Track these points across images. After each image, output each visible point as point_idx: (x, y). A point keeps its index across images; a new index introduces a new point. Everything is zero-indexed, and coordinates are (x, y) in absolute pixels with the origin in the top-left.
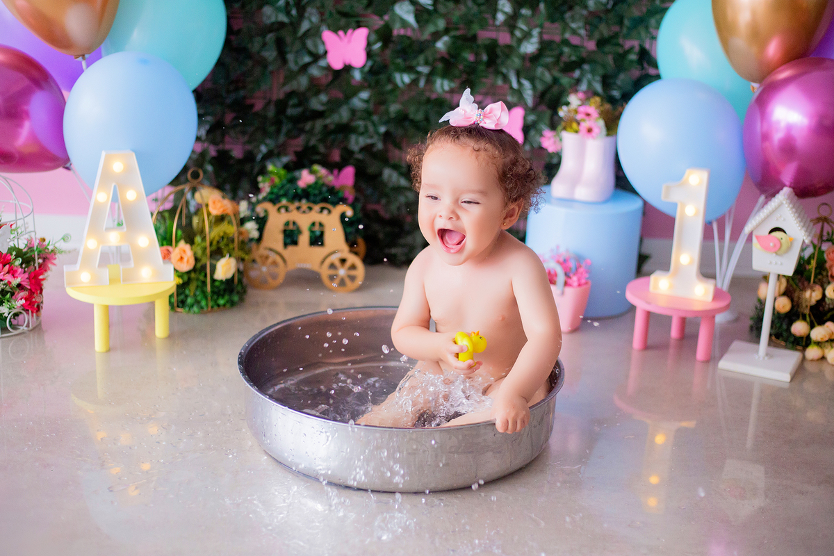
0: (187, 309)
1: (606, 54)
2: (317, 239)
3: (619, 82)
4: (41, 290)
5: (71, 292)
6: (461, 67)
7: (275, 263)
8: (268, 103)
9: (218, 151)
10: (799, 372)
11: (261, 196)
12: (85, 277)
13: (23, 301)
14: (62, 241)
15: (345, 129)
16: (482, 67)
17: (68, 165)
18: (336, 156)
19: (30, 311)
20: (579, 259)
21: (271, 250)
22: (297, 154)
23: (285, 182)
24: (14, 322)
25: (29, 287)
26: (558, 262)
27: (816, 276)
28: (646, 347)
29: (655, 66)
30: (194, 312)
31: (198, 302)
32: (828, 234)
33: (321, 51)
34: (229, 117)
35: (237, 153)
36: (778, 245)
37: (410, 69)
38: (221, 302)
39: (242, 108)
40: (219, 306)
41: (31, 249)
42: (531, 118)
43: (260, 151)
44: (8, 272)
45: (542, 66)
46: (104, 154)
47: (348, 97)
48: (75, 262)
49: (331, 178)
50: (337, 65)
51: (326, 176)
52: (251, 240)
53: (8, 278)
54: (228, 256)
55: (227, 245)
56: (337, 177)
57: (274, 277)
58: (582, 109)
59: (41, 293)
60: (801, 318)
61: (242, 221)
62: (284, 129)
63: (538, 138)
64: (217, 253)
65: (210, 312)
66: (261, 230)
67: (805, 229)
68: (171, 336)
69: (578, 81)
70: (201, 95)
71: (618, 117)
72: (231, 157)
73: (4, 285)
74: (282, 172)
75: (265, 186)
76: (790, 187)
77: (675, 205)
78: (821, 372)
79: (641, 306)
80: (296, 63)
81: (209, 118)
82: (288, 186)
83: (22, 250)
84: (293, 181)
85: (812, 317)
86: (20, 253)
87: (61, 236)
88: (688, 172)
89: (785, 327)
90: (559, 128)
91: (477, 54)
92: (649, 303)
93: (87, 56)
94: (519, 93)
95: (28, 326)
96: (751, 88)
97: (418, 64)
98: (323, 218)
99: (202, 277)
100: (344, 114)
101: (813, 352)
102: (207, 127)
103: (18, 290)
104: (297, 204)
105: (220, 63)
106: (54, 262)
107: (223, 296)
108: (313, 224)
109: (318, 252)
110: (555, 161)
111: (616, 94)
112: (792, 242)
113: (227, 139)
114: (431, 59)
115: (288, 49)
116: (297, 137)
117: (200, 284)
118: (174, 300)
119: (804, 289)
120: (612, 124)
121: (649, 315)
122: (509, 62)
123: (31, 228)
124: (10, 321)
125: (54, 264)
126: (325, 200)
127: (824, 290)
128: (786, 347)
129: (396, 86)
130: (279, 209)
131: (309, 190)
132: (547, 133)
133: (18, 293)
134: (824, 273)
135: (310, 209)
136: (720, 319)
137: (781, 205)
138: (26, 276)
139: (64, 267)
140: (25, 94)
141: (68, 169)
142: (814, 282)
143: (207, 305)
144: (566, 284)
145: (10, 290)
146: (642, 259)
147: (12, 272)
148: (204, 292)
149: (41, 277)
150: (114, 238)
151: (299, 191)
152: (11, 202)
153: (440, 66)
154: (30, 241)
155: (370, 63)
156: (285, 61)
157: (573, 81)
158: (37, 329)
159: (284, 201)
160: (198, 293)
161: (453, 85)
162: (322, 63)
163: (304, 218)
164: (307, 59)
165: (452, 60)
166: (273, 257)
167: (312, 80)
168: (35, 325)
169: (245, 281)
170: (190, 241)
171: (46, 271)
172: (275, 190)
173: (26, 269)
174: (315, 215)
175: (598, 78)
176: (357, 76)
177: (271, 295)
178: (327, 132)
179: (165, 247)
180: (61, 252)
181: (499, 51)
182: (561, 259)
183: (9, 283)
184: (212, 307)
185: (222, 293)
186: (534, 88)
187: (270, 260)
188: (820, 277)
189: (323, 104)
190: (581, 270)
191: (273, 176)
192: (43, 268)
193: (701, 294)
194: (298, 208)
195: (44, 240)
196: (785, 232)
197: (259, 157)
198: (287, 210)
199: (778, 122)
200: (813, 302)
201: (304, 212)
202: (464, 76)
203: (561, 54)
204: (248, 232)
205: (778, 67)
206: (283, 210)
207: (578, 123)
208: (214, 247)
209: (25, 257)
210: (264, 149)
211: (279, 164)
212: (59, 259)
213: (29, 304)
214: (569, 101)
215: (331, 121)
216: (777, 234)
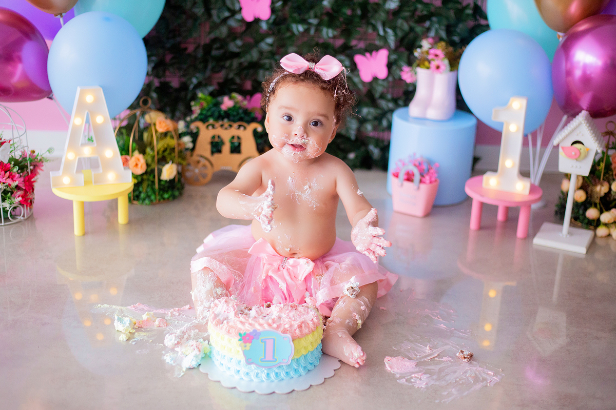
0: (141, 202)
1: (449, 9)
2: (236, 149)
3: (458, 30)
4: (33, 189)
5: (57, 192)
6: (341, 19)
7: (204, 166)
8: (198, 47)
9: (161, 83)
10: (592, 246)
11: (194, 116)
12: (66, 180)
13: (20, 199)
14: (48, 153)
15: (255, 66)
16: (357, 20)
17: (50, 96)
18: (248, 85)
19: (25, 206)
20: (430, 163)
21: (202, 156)
22: (219, 84)
23: (211, 105)
24: (13, 213)
25: (24, 188)
26: (415, 165)
27: (604, 175)
28: (481, 228)
29: (486, 18)
30: (146, 204)
31: (148, 197)
32: (613, 143)
33: (237, 8)
34: (168, 58)
35: (175, 83)
36: (578, 154)
37: (303, 21)
38: (166, 196)
39: (178, 52)
40: (164, 199)
41: (24, 159)
42: (394, 57)
43: (192, 83)
44: (9, 177)
45: (402, 18)
46: (79, 89)
47: (257, 42)
48: (58, 169)
49: (245, 103)
50: (249, 18)
51: (242, 101)
52: (187, 149)
53: (9, 181)
54: (171, 163)
55: (170, 154)
56: (249, 101)
57: (204, 176)
58: (432, 51)
59: (33, 192)
60: (593, 205)
61: (180, 136)
62: (210, 66)
63: (398, 72)
64: (163, 160)
65: (158, 204)
66: (194, 142)
67: (598, 142)
68: (130, 222)
69: (428, 29)
70: (148, 41)
71: (459, 57)
72: (171, 87)
73: (5, 186)
74: (209, 98)
75: (196, 109)
76: (587, 110)
77: (502, 124)
78: (608, 245)
79: (476, 198)
80: (218, 17)
81: (154, 58)
82: (214, 109)
83: (18, 160)
84: (217, 104)
85: (602, 206)
86: (17, 163)
87: (47, 150)
88: (511, 99)
89: (581, 212)
90: (415, 65)
91: (353, 10)
92: (482, 196)
93: (64, 14)
94: (384, 38)
95: (24, 216)
96: (558, 37)
97: (310, 18)
98: (241, 133)
99: (151, 178)
100: (254, 55)
101: (601, 231)
102: (153, 65)
103: (16, 190)
104: (220, 123)
105: (162, 18)
106: (42, 168)
107: (167, 192)
108: (233, 137)
109: (237, 157)
110: (411, 89)
111: (456, 39)
112: (588, 152)
113: (167, 73)
114: (319, 14)
115: (212, 6)
116: (219, 71)
117: (150, 183)
118: (131, 195)
119: (595, 185)
120: (454, 62)
121: (482, 205)
122: (377, 16)
123: (24, 144)
124: (10, 213)
125: (42, 170)
126: (241, 119)
127: (610, 185)
128: (582, 227)
129: (293, 34)
130: (207, 127)
131: (230, 112)
132: (406, 68)
133: (16, 192)
134: (611, 173)
135: (231, 126)
136: (534, 206)
137: (580, 124)
138: (22, 179)
139: (51, 173)
140: (18, 44)
141: (51, 98)
142: (603, 179)
143: (155, 198)
144: (421, 181)
145: (10, 190)
146: (476, 160)
147: (11, 177)
148: (153, 190)
149: (33, 180)
150: (87, 151)
151: (222, 113)
152: (9, 124)
153: (326, 18)
154: (24, 153)
155: (273, 17)
156: (210, 15)
157: (425, 29)
158: (31, 218)
159: (211, 121)
160: (149, 189)
161: (336, 33)
162: (238, 17)
163: (227, 133)
164: (227, 14)
165: (335, 14)
166: (203, 161)
167: (231, 29)
168: (29, 215)
169: (183, 180)
170: (143, 152)
171: (36, 175)
172: (204, 112)
173: (21, 174)
174: (234, 131)
175: (443, 27)
176: (264, 26)
177: (202, 189)
178: (242, 69)
179: (124, 156)
180: (47, 160)
181: (369, 8)
182: (417, 163)
183: (10, 185)
184: (159, 200)
185: (166, 189)
186: (396, 35)
187: (201, 164)
188: (607, 175)
189: (238, 47)
190: (432, 171)
191: (202, 101)
192: (34, 173)
193: (520, 189)
194: (222, 126)
195: (34, 152)
196: (583, 144)
197: (191, 87)
198: (213, 126)
199: (579, 62)
200: (602, 194)
201: (226, 129)
202: (344, 26)
203: (416, 10)
204: (184, 144)
205: (578, 21)
206: (210, 128)
207: (429, 62)
208: (160, 156)
209: (20, 165)
210: (195, 81)
211: (207, 92)
212: (46, 166)
213: (24, 201)
214: (422, 45)
215: (245, 60)
216: (578, 146)
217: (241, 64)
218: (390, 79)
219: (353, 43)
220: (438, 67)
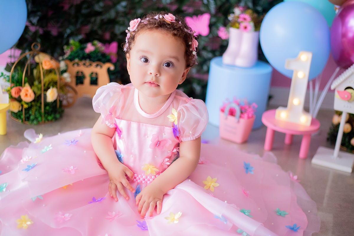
2: (94, 82)
3: (261, 2)
8: (71, 6)
9: (44, 31)
11: (65, 57)
15: (113, 22)
18: (107, 36)
22: (86, 34)
23: (78, 49)
28: (272, 149)
34: (50, 13)
35: (54, 32)
36: (350, 97)
42: (214, 20)
43: (66, 32)
47: (115, 5)
49: (104, 48)
51: (101, 47)
56: (107, 47)
58: (242, 16)
62: (80, 20)
63: (216, 31)
71: (261, 21)
72: (51, 35)
74: (77, 44)
75: (68, 52)
77: (292, 72)
79: (270, 126)
81: (39, 13)
82: (80, 52)
84: (83, 49)
88: (300, 53)
89: (347, 140)
90: (228, 26)
92: (275, 125)
94: (207, 6)
98: (98, 70)
100: (112, 14)
102: (38, 18)
104: (83, 62)
108: (92, 73)
110: (225, 44)
111: (259, 9)
113: (49, 25)
116: (86, 25)
120: (258, 24)
121: (274, 132)
126: (99, 60)
128: (347, 151)
130: (74, 65)
131: (91, 54)
132: (222, 29)
135: (91, 65)
136: (313, 135)
146: (270, 98)
151: (85, 55)
159: (77, 60)
161: (172, 0)
163: (88, 70)
166: (70, 90)
172: (73, 54)
174: (93, 69)
178: (103, 23)
186: (216, 4)
189: (101, 8)
191: (72, 46)
193: (304, 121)
194: (84, 64)
196: (353, 89)
197: (66, 35)
198: (78, 65)
199: (352, 27)
201: (87, 67)
204: (64, 79)
206: (76, 66)
207: (239, 23)
210: (68, 31)
211: (76, 40)
214: (234, 11)
215: (106, 17)
216: (349, 91)
217: (102, 20)
218: (211, 36)
219: (184, 8)
220: (246, 28)
